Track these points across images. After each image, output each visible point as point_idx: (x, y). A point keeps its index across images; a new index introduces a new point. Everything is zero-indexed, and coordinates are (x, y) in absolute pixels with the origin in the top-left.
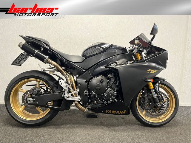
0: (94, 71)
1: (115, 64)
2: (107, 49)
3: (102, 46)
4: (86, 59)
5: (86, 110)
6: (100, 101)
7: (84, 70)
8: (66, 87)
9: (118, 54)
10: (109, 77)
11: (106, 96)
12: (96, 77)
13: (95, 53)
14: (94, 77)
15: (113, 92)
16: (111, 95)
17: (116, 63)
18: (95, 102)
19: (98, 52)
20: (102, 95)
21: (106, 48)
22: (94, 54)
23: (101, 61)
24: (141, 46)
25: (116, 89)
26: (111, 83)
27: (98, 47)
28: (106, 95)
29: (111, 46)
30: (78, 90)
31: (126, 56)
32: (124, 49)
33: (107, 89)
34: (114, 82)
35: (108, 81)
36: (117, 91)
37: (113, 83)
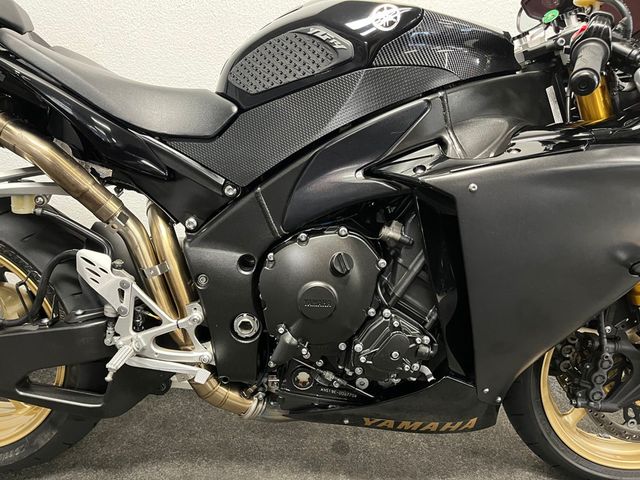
0: (296, 194)
1: (434, 150)
2: (379, 41)
3: (354, 25)
4: (241, 111)
5: (253, 405)
6: (329, 376)
7: (230, 191)
8: (121, 293)
9: (457, 84)
10: (392, 239)
11: (363, 359)
12: (303, 236)
13: (300, 75)
14: (292, 233)
15: (413, 340)
16: (395, 354)
17: (443, 144)
18: (303, 376)
19: (323, 67)
20: (342, 347)
21: (377, 32)
22: (291, 79)
23: (337, 133)
24: (626, 25)
25: (432, 315)
26: (404, 280)
27: (321, 31)
28: (369, 357)
29: (413, 17)
30: (196, 314)
31: (511, 93)
32: (495, 46)
33: (372, 312)
34: (423, 274)
35: (383, 263)
36: (434, 330)
37: (416, 277)
